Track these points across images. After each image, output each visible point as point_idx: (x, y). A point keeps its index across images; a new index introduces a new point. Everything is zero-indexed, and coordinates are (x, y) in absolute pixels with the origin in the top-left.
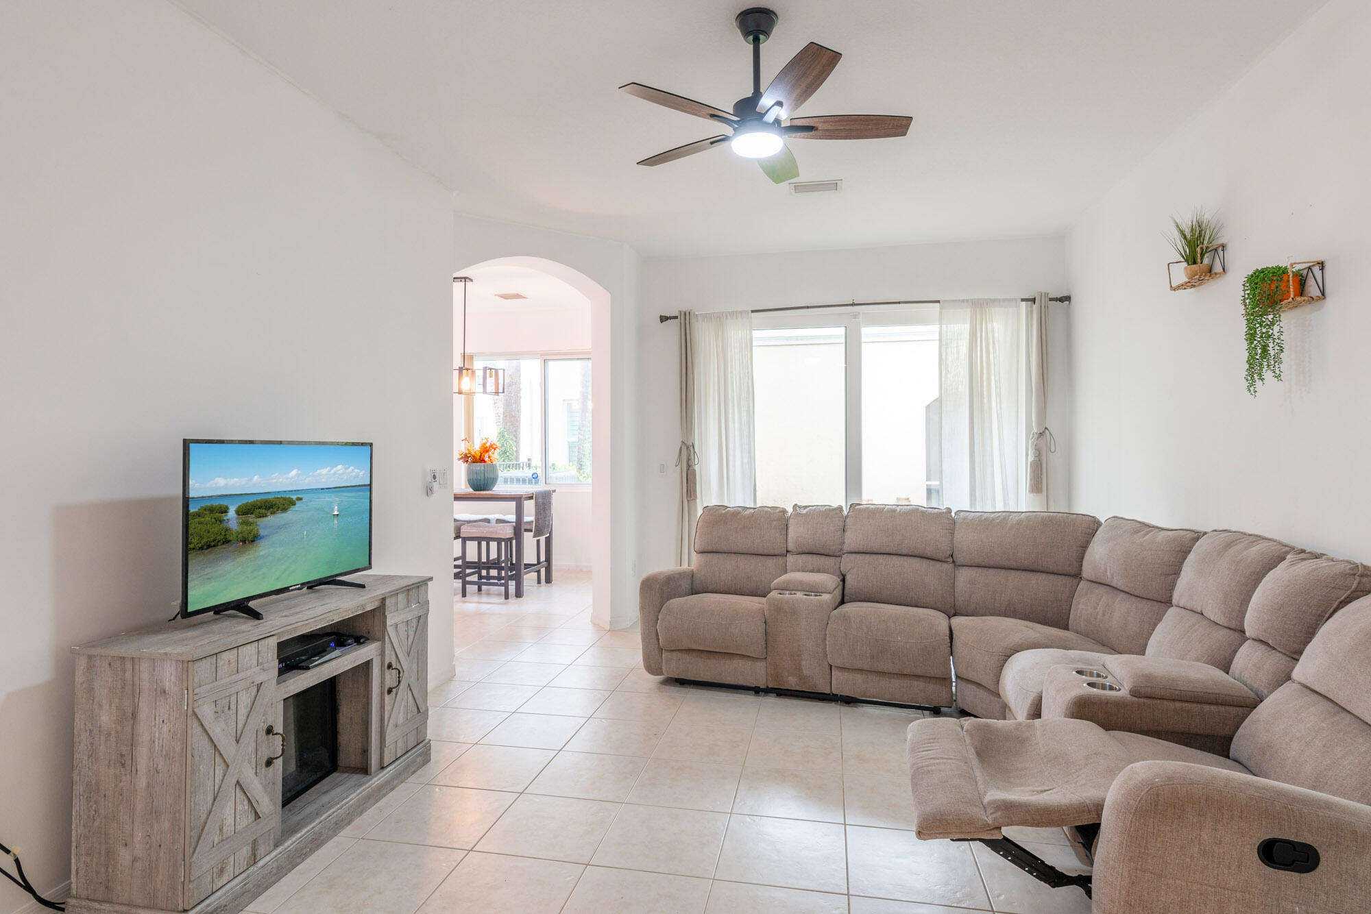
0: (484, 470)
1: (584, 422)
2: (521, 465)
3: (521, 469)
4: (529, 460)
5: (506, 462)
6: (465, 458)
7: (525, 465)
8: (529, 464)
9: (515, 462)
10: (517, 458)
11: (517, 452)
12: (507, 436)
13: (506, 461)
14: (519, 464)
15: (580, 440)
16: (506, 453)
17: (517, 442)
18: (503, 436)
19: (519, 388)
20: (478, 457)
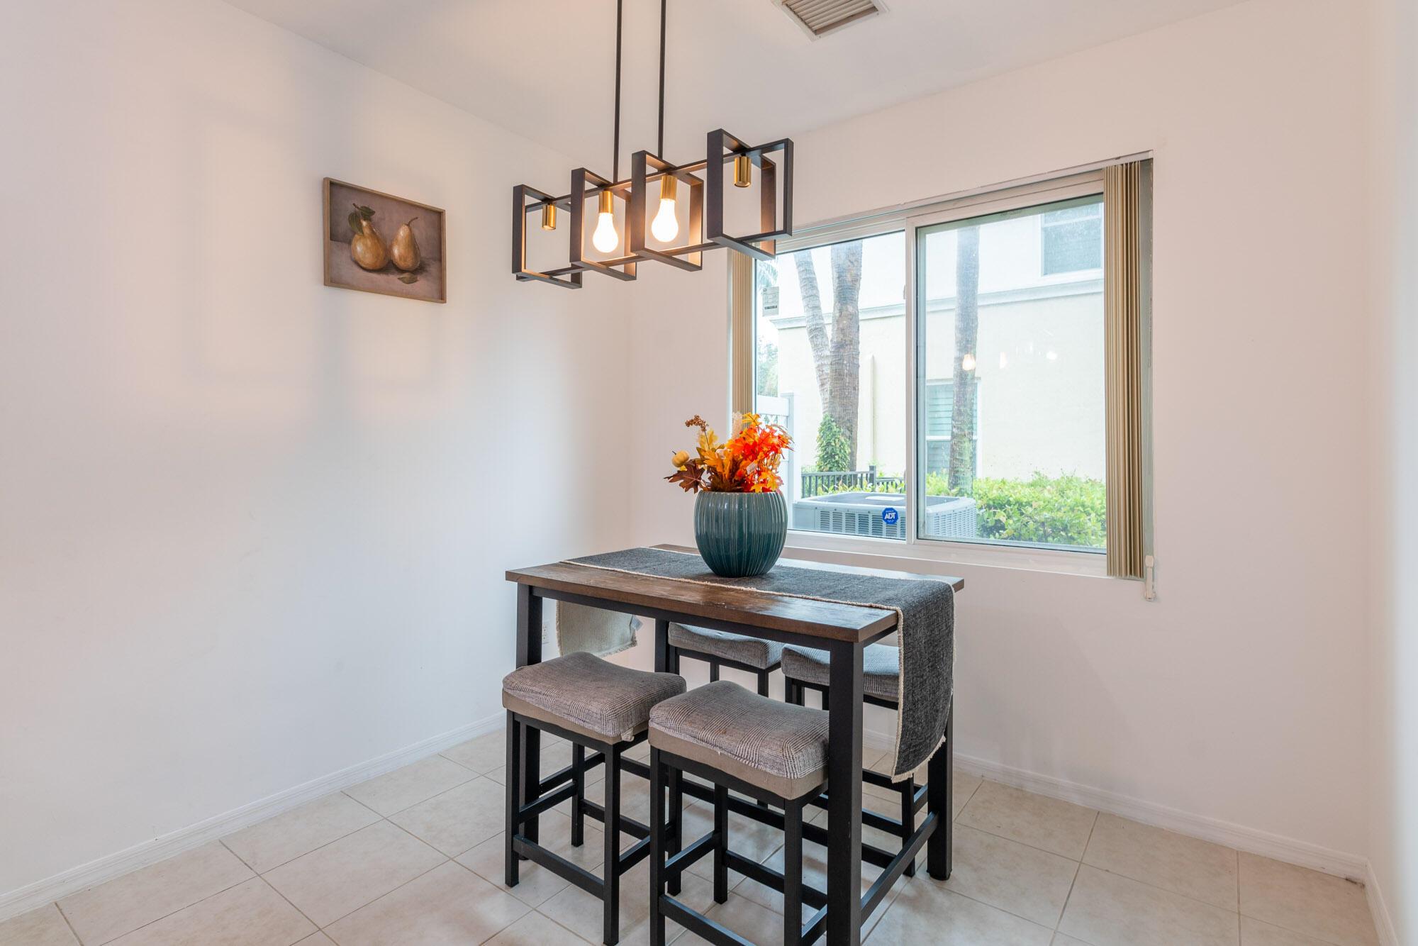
0: (740, 513)
1: (962, 408)
2: (859, 475)
3: (858, 486)
4: (872, 468)
5: (836, 473)
6: (688, 474)
7: (864, 475)
8: (872, 476)
9: (848, 472)
10: (852, 466)
11: (853, 454)
12: (835, 429)
13: (834, 469)
14: (855, 476)
15: (954, 436)
16: (833, 457)
17: (852, 439)
18: (830, 429)
19: (857, 349)
20: (726, 473)
